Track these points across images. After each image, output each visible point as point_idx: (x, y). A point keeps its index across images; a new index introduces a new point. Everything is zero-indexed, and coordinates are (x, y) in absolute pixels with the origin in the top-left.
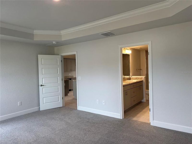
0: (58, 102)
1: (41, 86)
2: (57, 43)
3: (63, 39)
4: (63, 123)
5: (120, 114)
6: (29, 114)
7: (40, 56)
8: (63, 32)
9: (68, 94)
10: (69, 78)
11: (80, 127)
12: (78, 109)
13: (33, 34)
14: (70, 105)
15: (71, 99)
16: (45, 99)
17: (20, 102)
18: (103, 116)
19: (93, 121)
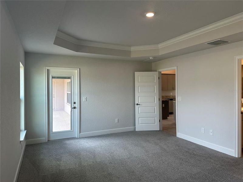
0: (155, 124)
1: (137, 105)
2: (154, 58)
3: (161, 53)
4: (158, 147)
5: (234, 151)
6: (125, 132)
7: (137, 74)
8: (160, 46)
9: (168, 117)
10: (170, 98)
11: (177, 156)
12: (177, 136)
13: (131, 51)
14: (169, 130)
15: (170, 124)
16: (141, 119)
17: (118, 119)
18: (210, 149)
19: (194, 152)
